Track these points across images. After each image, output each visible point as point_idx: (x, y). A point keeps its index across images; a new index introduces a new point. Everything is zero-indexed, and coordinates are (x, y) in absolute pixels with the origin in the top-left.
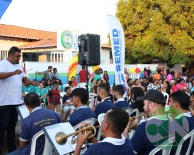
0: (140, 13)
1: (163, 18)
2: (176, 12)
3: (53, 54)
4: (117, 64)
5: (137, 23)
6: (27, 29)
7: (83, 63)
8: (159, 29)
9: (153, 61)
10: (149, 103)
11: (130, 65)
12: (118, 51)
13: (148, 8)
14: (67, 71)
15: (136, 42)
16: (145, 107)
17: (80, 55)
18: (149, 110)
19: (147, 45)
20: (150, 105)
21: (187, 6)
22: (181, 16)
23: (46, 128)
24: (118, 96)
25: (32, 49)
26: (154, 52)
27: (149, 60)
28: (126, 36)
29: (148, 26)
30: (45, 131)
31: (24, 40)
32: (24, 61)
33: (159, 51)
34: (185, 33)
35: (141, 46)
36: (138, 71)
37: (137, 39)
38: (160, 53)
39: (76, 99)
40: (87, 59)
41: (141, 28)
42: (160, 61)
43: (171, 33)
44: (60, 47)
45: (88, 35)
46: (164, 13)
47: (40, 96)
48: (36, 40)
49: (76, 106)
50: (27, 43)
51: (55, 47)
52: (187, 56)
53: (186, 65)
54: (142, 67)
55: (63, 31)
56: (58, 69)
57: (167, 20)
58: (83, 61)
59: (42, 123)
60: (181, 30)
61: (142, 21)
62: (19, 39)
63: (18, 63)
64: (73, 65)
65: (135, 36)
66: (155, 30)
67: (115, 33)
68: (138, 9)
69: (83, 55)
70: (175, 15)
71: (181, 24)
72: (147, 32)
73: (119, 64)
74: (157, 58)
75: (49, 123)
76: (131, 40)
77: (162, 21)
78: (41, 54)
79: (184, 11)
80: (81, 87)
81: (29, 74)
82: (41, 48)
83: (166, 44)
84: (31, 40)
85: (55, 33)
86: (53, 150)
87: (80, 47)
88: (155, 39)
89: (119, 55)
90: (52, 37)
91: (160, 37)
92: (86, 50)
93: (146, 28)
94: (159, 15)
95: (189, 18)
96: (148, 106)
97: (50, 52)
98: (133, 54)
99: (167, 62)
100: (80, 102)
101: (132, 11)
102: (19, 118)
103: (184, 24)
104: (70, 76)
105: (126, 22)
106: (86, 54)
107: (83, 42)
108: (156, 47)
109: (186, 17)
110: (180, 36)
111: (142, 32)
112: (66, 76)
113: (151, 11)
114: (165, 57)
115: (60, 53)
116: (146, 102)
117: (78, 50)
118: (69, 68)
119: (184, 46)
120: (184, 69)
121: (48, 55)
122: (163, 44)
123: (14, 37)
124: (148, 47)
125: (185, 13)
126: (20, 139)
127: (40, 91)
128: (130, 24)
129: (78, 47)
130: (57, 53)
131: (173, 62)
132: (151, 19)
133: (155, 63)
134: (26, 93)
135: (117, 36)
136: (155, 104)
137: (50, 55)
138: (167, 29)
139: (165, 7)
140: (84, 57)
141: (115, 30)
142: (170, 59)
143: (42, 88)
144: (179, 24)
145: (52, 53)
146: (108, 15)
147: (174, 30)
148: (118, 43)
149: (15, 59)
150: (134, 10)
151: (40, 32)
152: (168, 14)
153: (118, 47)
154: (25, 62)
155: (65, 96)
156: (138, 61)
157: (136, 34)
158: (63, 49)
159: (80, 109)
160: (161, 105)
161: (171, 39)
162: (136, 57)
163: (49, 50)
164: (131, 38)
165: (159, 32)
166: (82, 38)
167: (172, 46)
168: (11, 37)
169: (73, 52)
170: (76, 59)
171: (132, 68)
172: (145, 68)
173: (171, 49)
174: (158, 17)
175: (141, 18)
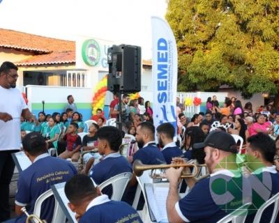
0: (202, 15)
1: (237, 23)
2: (256, 14)
3: (69, 75)
4: (161, 92)
5: (197, 29)
6: (31, 35)
7: (114, 88)
8: (231, 39)
9: (221, 87)
10: (212, 151)
11: (185, 94)
12: (166, 72)
13: (215, 7)
14: (90, 100)
15: (196, 59)
16: (207, 158)
17: (111, 76)
18: (213, 162)
19: (213, 64)
20: (214, 154)
21: (273, 5)
22: (264, 20)
23: (56, 185)
24: (165, 140)
25: (38, 66)
26: (222, 74)
27: (213, 85)
28: (181, 49)
29: (214, 35)
30: (55, 190)
31: (26, 52)
32: (25, 84)
33: (230, 72)
34: (269, 46)
35: (203, 65)
36: (197, 102)
37: (197, 53)
38: (232, 76)
39: (102, 143)
40: (122, 84)
41: (202, 36)
42: (232, 87)
43: (249, 46)
44: (80, 64)
45: (123, 47)
46: (238, 15)
47: (49, 138)
48: (44, 53)
49: (102, 154)
50: (30, 57)
51: (73, 63)
52: (271, 80)
53: (270, 94)
54: (203, 96)
55: (84, 40)
57: (243, 26)
58: (115, 86)
59: (49, 178)
60: (264, 41)
61: (204, 27)
62: (18, 51)
64: (100, 92)
65: (194, 50)
66: (224, 41)
67: (162, 44)
68: (200, 8)
69: (114, 77)
70: (256, 19)
71: (264, 33)
72: (212, 44)
73: (167, 92)
74: (227, 83)
76: (188, 55)
77: (235, 28)
78: (51, 74)
79: (269, 13)
81: (32, 104)
82: (51, 65)
83: (241, 62)
84: (36, 53)
85: (73, 43)
86: (67, 220)
87: (110, 64)
88: (224, 55)
89: (166, 77)
90: (69, 48)
91: (233, 51)
92: (119, 69)
93: (211, 37)
94: (231, 18)
95: (275, 24)
96: (211, 156)
97: (65, 71)
98: (191, 76)
99: (241, 89)
100: (108, 148)
101: (190, 11)
102: (16, 171)
103: (269, 32)
104: (95, 109)
105: (181, 28)
106: (120, 75)
107: (115, 57)
108: (226, 67)
109: (272, 22)
110: (262, 50)
111: (205, 43)
112: (89, 107)
113: (219, 12)
114: (239, 82)
115: (81, 73)
117: (107, 69)
118: (93, 95)
119: (268, 66)
120: (267, 101)
121: (63, 75)
122: (235, 61)
123: (10, 48)
124: (214, 66)
125: (271, 16)
126: (16, 202)
127: (49, 130)
128: (187, 31)
129: (108, 65)
130: (76, 73)
131: (251, 89)
132: (219, 24)
133: (224, 90)
135: (165, 48)
137: (65, 75)
138: (242, 39)
139: (240, 7)
140: (117, 80)
141: (162, 40)
142: (246, 85)
143: (51, 126)
144: (260, 33)
145: (68, 72)
146: (153, 17)
147: (253, 42)
148: (165, 60)
150: (194, 10)
151: (50, 40)
152: (245, 17)
153: (166, 66)
154: (27, 86)
156: (198, 87)
157: (195, 46)
158: (84, 66)
161: (249, 55)
162: (195, 80)
163: (64, 68)
164: (187, 52)
165: (231, 45)
166: (113, 50)
167: (249, 65)
168: (7, 48)
169: (100, 72)
170: (105, 83)
171: (189, 97)
173: (248, 71)
174: (229, 21)
175: (203, 22)
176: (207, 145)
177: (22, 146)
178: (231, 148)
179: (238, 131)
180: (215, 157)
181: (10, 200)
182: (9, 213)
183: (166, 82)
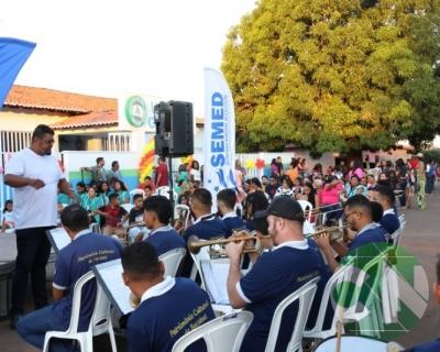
0: (261, 65)
1: (302, 73)
2: (322, 64)
3: (112, 138)
4: (216, 154)
5: (257, 82)
6: (67, 94)
7: (163, 151)
8: (295, 92)
9: (287, 146)
10: (275, 221)
11: (246, 155)
12: (221, 131)
13: (276, 56)
14: (136, 166)
15: (257, 116)
16: (270, 229)
17: (159, 138)
18: (276, 232)
19: (276, 120)
20: (278, 224)
21: (340, 54)
22: (331, 70)
23: (98, 266)
24: (224, 209)
25: (75, 128)
26: (287, 133)
27: (278, 145)
28: (240, 104)
29: (276, 88)
30: (96, 272)
31: (62, 113)
32: (60, 151)
33: (296, 129)
34: (338, 99)
35: (266, 121)
36: (260, 164)
37: (258, 109)
38: (298, 133)
40: (171, 146)
41: (264, 90)
42: (298, 146)
43: (316, 99)
44: (123, 124)
45: (172, 103)
46: (302, 65)
47: (90, 211)
48: (82, 113)
49: (151, 227)
50: (66, 118)
51: (116, 124)
52: (342, 137)
53: (341, 153)
54: (267, 157)
55: (128, 96)
56: (120, 164)
57: (308, 77)
58: (163, 148)
59: (91, 258)
60: (332, 94)
61: (265, 79)
62: (52, 112)
63: (49, 154)
64: (148, 157)
65: (254, 105)
66: (288, 94)
67: (217, 99)
68: (259, 58)
69: (163, 138)
70: (322, 69)
71: (332, 85)
72: (274, 98)
73: (224, 154)
74: (294, 141)
75: (104, 258)
76: (248, 111)
77: (299, 79)
78: (91, 137)
79: (335, 62)
80: (162, 194)
81: (70, 173)
82: (90, 127)
83: (308, 118)
84: (72, 114)
85: (115, 101)
86: (112, 307)
87: (158, 124)
88: (288, 110)
89: (222, 137)
90: (110, 107)
91: (298, 106)
92: (168, 130)
93: (274, 90)
94: (295, 69)
95: (343, 74)
96: (275, 226)
97: (107, 133)
98: (252, 135)
99: (309, 148)
100: (157, 221)
101: (248, 61)
102: (52, 251)
103: (336, 84)
104: (143, 176)
105: (239, 80)
106: (169, 136)
107: (163, 115)
108: (291, 123)
109: (340, 72)
110: (330, 104)
111: (266, 97)
112: (136, 174)
113: (281, 62)
114: (307, 140)
115: (125, 134)
116: (271, 219)
117: (154, 130)
118: (139, 161)
119: (337, 122)
120: (338, 160)
121: (104, 138)
122: (302, 117)
124: (277, 123)
125: (338, 66)
126: (54, 285)
127: (90, 202)
128: (245, 84)
129: (155, 126)
130: (120, 134)
131: (320, 147)
132: (282, 75)
133: (290, 150)
134: (65, 205)
135: (220, 104)
136: (286, 221)
137: (107, 139)
138: (308, 92)
139: (304, 56)
140: (166, 142)
141: (217, 95)
142: (315, 143)
143: (92, 197)
144: (328, 85)
145: (110, 134)
146: (206, 69)
147: (321, 94)
148: (221, 117)
149: (45, 146)
150: (253, 60)
151: (89, 99)
152: (310, 67)
153: (222, 124)
154: (64, 152)
155: (133, 210)
156: (261, 147)
157: (255, 100)
158: (129, 127)
159: (157, 233)
160: (296, 222)
161: (317, 110)
162: (257, 140)
163: (105, 129)
164: (247, 108)
165: (295, 98)
166: (160, 108)
167: (317, 121)
169: (147, 133)
170: (152, 146)
171: (249, 160)
172: (274, 160)
173: (315, 127)
174: (293, 71)
175: (263, 73)
176: (270, 213)
177: (59, 221)
178: (296, 216)
179: (306, 197)
180: (279, 227)
181: (47, 284)
182: (46, 299)
183: (223, 142)
